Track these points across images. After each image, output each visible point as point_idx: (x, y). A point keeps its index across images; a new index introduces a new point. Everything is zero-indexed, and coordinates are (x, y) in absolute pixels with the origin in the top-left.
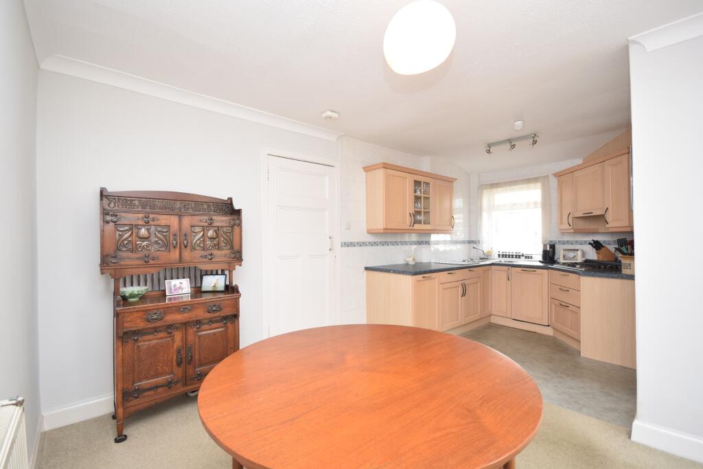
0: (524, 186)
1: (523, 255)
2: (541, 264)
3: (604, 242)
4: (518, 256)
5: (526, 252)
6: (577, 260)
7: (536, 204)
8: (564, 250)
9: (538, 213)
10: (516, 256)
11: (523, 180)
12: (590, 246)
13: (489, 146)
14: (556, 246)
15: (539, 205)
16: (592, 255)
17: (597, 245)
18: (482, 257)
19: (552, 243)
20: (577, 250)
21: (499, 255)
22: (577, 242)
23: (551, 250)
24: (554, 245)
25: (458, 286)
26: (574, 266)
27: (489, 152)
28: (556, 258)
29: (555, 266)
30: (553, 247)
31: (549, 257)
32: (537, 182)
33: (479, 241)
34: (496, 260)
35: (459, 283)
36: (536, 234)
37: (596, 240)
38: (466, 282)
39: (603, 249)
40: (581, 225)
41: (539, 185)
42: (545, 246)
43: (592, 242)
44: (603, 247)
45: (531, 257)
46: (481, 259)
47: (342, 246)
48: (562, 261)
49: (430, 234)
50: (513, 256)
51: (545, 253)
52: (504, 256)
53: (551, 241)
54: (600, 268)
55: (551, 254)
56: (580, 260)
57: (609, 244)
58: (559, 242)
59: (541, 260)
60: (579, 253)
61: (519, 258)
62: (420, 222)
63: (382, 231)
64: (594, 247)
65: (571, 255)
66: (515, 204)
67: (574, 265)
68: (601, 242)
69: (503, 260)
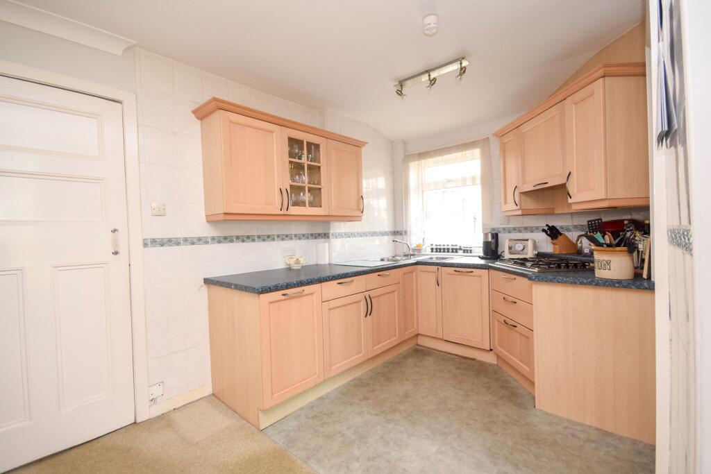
0: (459, 154)
1: (460, 249)
2: (482, 262)
3: (562, 227)
4: (455, 250)
5: (464, 244)
6: (526, 254)
7: (474, 178)
8: (511, 240)
9: (477, 190)
10: (452, 249)
11: (458, 146)
12: (544, 233)
13: (401, 83)
14: (499, 235)
15: (478, 181)
16: (547, 246)
17: (553, 233)
18: (406, 253)
19: (494, 232)
20: (527, 240)
21: (432, 249)
22: (526, 229)
23: (493, 241)
24: (497, 235)
25: (359, 301)
26: (523, 265)
27: (400, 93)
28: (499, 253)
29: (498, 264)
30: (495, 236)
31: (492, 251)
32: (476, 148)
33: (406, 232)
34: (426, 255)
35: (361, 297)
36: (475, 219)
37: (551, 225)
38: (372, 294)
39: (560, 238)
40: (531, 205)
41: (477, 152)
42: (486, 235)
43: (546, 228)
44: (561, 234)
45: (471, 251)
46: (405, 256)
47: (145, 245)
48: (507, 256)
49: (329, 222)
50: (448, 249)
51: (487, 244)
52: (438, 250)
53: (494, 229)
54: (559, 266)
55: (493, 247)
56: (530, 254)
57: (568, 230)
58: (504, 229)
59: (482, 254)
60: (530, 244)
61: (456, 252)
62: (302, 204)
63: (222, 217)
64: (548, 235)
65: (519, 247)
66: (449, 181)
67: (523, 262)
68: (558, 228)
69: (435, 257)
